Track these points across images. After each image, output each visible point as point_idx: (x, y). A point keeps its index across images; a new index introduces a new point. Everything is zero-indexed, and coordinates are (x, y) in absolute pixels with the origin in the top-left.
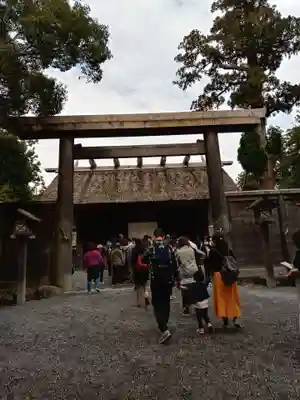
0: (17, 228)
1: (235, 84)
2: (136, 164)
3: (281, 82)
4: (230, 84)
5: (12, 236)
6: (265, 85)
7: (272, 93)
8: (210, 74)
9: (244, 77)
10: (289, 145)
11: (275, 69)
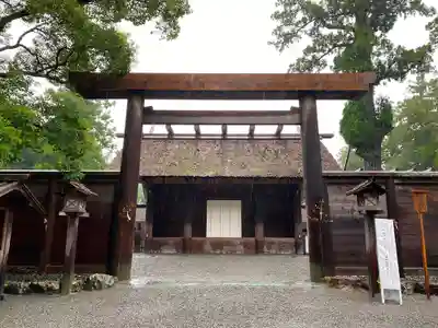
0: (68, 204)
1: (340, 46)
2: (221, 133)
3: (395, 46)
4: (335, 46)
5: (61, 214)
6: (375, 49)
7: (384, 58)
8: (311, 35)
9: (350, 39)
10: (400, 118)
11: (387, 31)
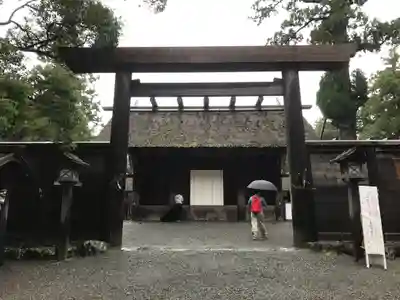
0: (62, 173)
1: (317, 20)
3: (371, 19)
4: (311, 20)
5: (56, 183)
6: (351, 21)
8: (288, 9)
9: (327, 12)
10: (373, 90)
11: (362, 4)
